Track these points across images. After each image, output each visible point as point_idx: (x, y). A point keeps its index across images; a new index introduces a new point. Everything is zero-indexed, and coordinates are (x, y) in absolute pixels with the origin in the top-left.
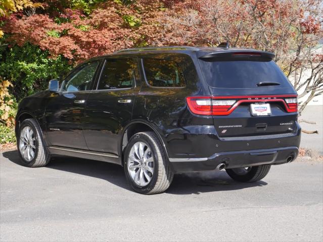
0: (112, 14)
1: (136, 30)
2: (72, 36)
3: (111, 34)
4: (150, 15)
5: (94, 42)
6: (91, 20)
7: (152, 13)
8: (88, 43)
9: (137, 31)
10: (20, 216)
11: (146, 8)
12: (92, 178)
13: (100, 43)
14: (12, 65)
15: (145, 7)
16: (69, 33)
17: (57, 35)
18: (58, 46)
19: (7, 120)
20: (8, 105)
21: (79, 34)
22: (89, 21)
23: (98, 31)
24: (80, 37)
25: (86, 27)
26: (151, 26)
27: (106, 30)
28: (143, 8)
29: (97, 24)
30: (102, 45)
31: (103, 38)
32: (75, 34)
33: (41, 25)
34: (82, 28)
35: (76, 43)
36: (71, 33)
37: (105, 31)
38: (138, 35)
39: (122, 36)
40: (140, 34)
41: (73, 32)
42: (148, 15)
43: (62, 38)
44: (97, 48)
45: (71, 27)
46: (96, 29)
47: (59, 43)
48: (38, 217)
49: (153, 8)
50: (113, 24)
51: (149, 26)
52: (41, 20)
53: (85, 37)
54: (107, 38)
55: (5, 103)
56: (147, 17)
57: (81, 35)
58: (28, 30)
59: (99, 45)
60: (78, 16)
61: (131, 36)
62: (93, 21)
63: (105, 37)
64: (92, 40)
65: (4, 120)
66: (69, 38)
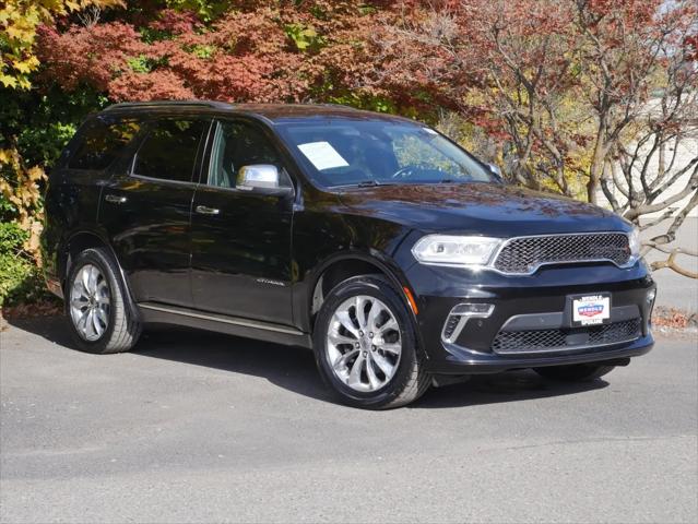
0: (267, 23)
1: (315, 55)
2: (178, 69)
3: (263, 65)
4: (344, 22)
5: (227, 81)
6: (217, 34)
7: (349, 20)
8: (213, 84)
9: (315, 58)
10: (113, 460)
11: (337, 7)
12: (246, 376)
13: (238, 83)
14: (43, 132)
15: (333, 5)
16: (172, 64)
17: (144, 66)
18: (149, 91)
19: (35, 252)
20: (36, 220)
21: (194, 65)
22: (213, 36)
23: (234, 60)
24: (195, 72)
25: (208, 49)
26: (348, 47)
27: (252, 57)
28: (330, 8)
29: (230, 43)
30: (243, 88)
31: (246, 73)
32: (185, 66)
33: (116, 44)
34: (200, 51)
35: (186, 85)
36: (176, 63)
37: (250, 59)
38: (318, 66)
39: (283, 68)
40: (324, 64)
41: (181, 60)
42: (340, 23)
43: (154, 74)
44: (231, 95)
45: (174, 50)
46: (230, 54)
47: (151, 85)
48: (153, 462)
49: (352, 9)
50: (268, 44)
51: (343, 47)
52: (116, 35)
53: (206, 71)
54: (254, 73)
55: (30, 215)
56: (338, 27)
57: (197, 68)
58: (86, 57)
59: (236, 88)
60: (189, 26)
61: (302, 69)
62: (222, 37)
63: (249, 71)
64: (221, 78)
65: (28, 252)
66: (172, 74)
